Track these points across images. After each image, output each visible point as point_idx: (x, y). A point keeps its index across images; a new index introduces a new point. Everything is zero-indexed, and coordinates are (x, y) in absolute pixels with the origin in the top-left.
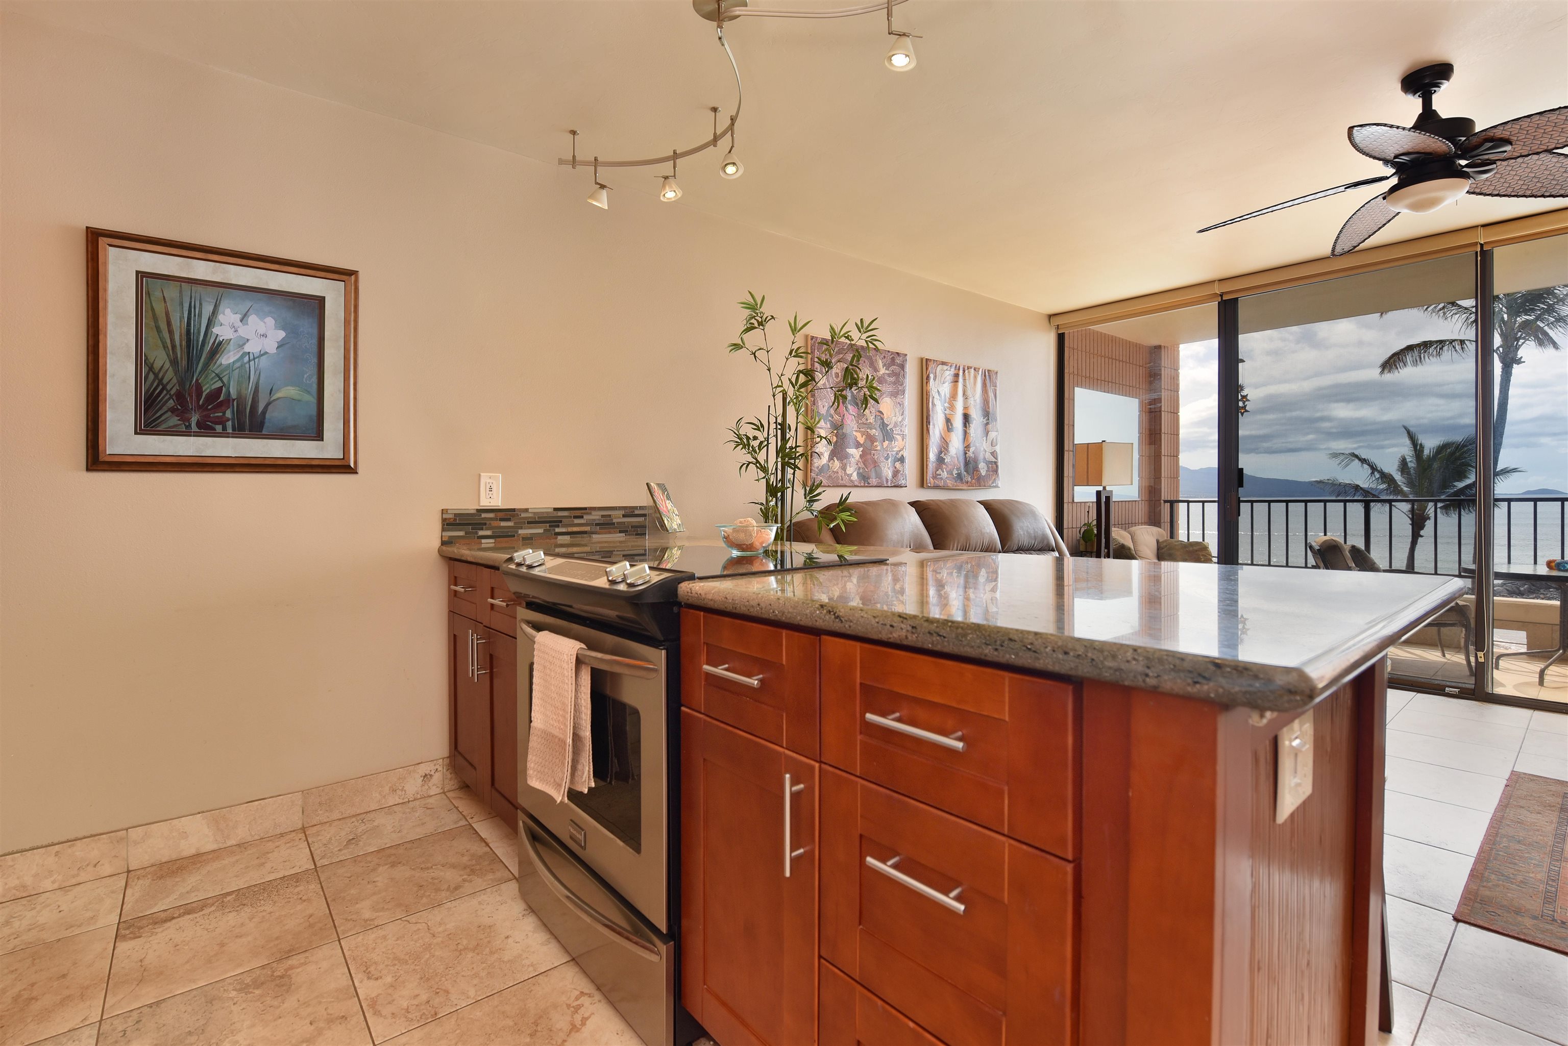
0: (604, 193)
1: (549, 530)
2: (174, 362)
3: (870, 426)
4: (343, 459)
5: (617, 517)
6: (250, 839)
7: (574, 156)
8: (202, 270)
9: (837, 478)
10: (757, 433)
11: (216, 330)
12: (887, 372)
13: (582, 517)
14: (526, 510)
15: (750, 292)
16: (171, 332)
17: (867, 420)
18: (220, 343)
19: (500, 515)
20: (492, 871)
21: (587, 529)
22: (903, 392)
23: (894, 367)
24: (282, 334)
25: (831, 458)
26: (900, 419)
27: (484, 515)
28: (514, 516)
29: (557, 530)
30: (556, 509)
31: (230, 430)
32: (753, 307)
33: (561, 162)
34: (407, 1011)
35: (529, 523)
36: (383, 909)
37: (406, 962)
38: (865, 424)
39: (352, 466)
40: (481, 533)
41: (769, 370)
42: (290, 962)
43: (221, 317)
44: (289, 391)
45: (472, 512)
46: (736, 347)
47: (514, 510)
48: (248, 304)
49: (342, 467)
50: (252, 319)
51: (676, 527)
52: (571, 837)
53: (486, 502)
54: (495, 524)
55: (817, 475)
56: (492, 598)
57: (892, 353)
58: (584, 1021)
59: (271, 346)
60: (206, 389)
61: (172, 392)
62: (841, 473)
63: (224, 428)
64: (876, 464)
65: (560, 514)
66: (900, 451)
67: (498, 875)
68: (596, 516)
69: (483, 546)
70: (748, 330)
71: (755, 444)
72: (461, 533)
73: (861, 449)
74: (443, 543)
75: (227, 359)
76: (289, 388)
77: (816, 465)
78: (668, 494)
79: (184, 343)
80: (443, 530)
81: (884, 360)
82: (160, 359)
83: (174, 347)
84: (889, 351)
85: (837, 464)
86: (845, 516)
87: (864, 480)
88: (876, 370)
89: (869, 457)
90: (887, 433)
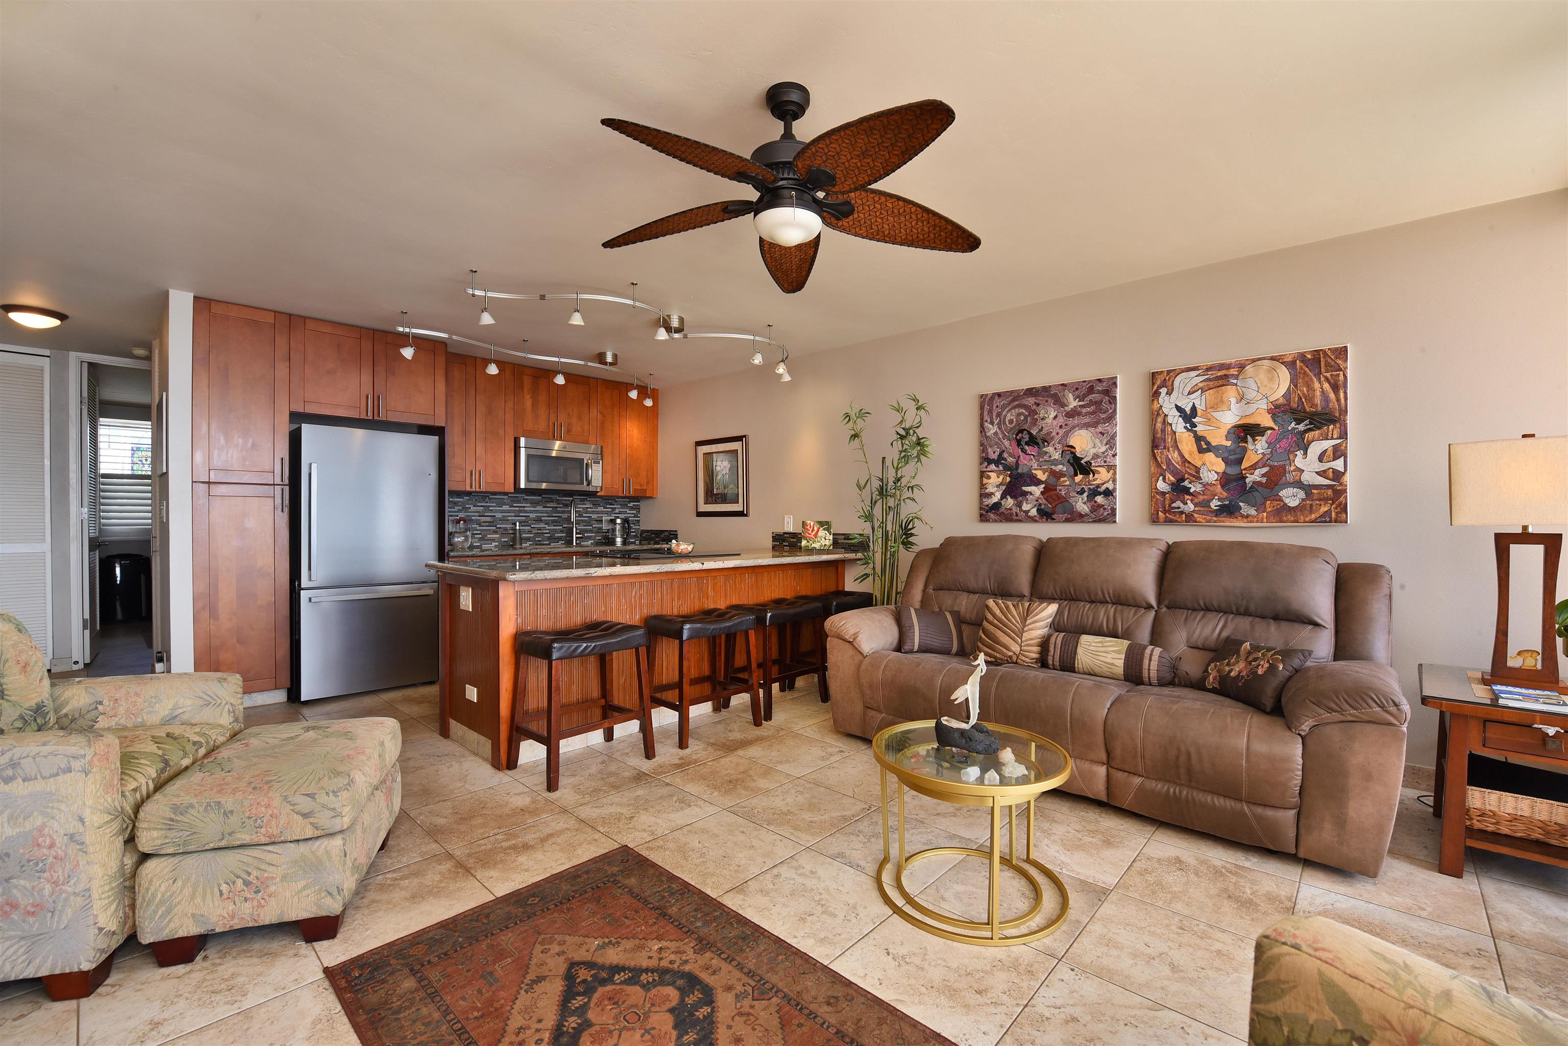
3: (1055, 462)
12: (1081, 403)
17: (1050, 457)
22: (1111, 419)
23: (1094, 396)
25: (1003, 497)
26: (1103, 449)
38: (1048, 461)
57: (1089, 382)
62: (1015, 510)
64: (1063, 500)
66: (1103, 484)
73: (1043, 486)
81: (1077, 393)
84: (1084, 382)
85: (1010, 502)
87: (1046, 515)
88: (1063, 405)
89: (1053, 493)
90: (1081, 467)
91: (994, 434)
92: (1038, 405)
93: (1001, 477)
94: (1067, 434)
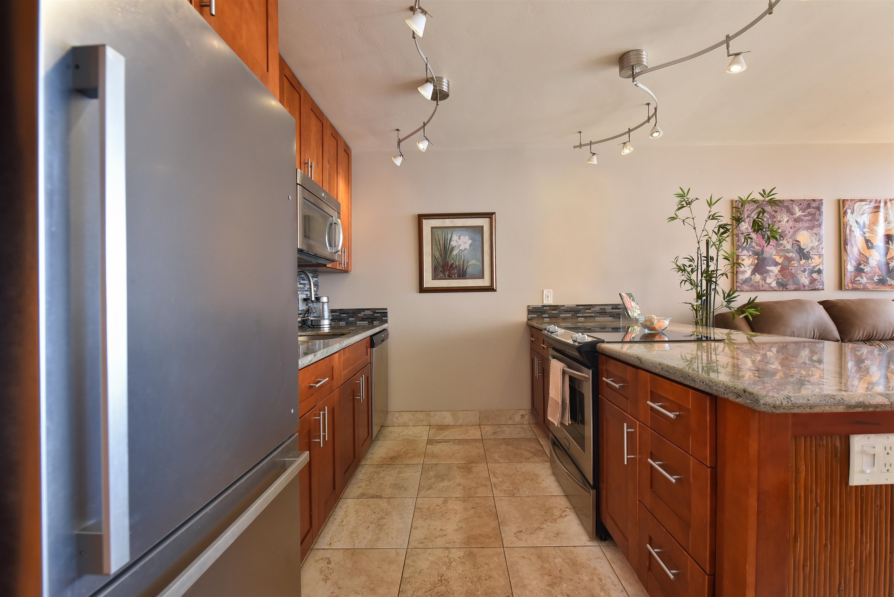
0: (595, 156)
1: (574, 315)
2: (441, 255)
3: (788, 251)
4: (492, 286)
5: (609, 309)
6: (463, 424)
7: (580, 143)
8: (448, 222)
9: (759, 286)
10: (691, 263)
11: (452, 243)
12: (803, 214)
13: (590, 309)
14: (564, 306)
15: (680, 188)
16: (440, 245)
17: (785, 247)
18: (453, 247)
19: (552, 308)
20: (542, 457)
21: (593, 315)
22: (820, 225)
23: (810, 210)
24: (471, 241)
25: (753, 273)
26: (817, 244)
27: (545, 308)
28: (558, 308)
29: (578, 315)
30: (577, 305)
31: (456, 277)
32: (682, 196)
33: (575, 147)
34: (505, 490)
35: (565, 311)
36: (502, 458)
37: (507, 476)
38: (783, 250)
39: (495, 288)
40: (544, 316)
41: (695, 228)
42: (472, 465)
43: (453, 238)
44: (473, 262)
45: (540, 306)
46: (673, 219)
47: (558, 306)
48: (461, 232)
49: (491, 289)
50: (462, 237)
51: (636, 315)
52: (565, 444)
53: (546, 303)
54: (550, 312)
55: (741, 284)
56: (543, 344)
57: (808, 200)
58: (566, 516)
59: (468, 247)
60: (450, 264)
61: (441, 265)
62: (761, 282)
63: (455, 277)
64: (793, 276)
65: (580, 307)
66: (817, 266)
67: (544, 459)
68: (597, 309)
69: (545, 321)
70: (679, 209)
71: (689, 269)
72: (536, 316)
73: (780, 266)
74: (528, 320)
75: (455, 253)
76: (474, 260)
77: (741, 278)
78: (633, 298)
79: (443, 249)
80: (528, 314)
81: (801, 206)
82: (437, 255)
83: (441, 250)
84: (805, 200)
85: (758, 277)
86: (752, 311)
87: (783, 286)
88: (792, 214)
89: (787, 271)
90: (804, 254)
91: (746, 229)
92: (776, 212)
93: (751, 260)
94: (795, 233)
